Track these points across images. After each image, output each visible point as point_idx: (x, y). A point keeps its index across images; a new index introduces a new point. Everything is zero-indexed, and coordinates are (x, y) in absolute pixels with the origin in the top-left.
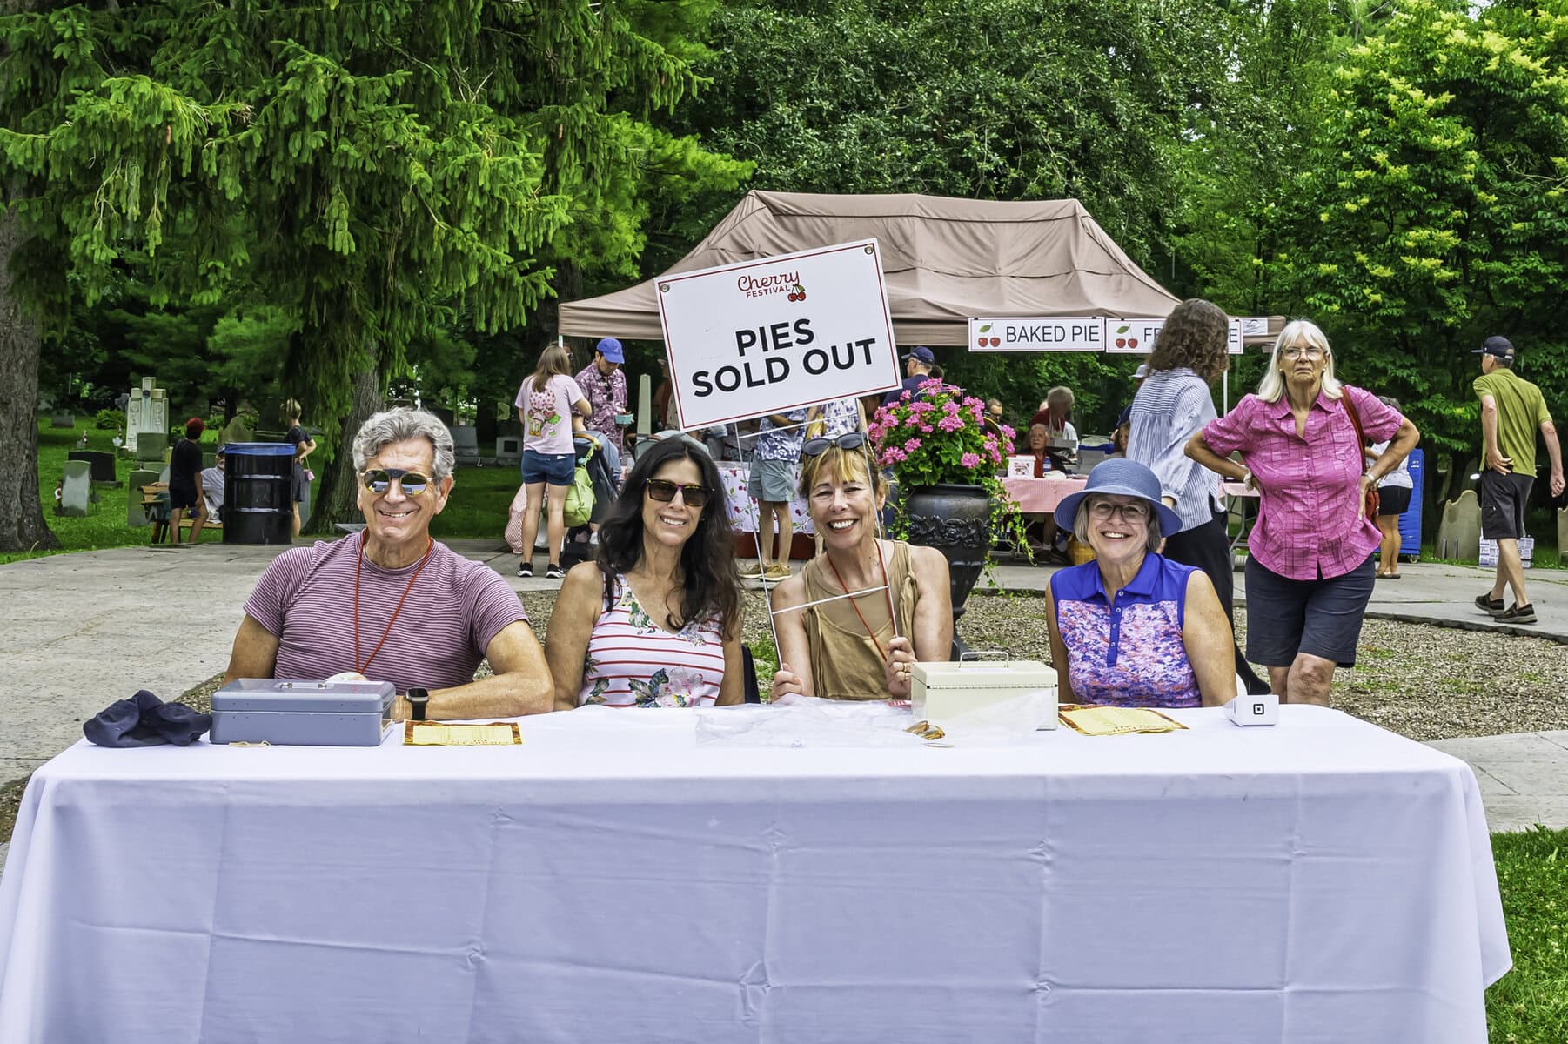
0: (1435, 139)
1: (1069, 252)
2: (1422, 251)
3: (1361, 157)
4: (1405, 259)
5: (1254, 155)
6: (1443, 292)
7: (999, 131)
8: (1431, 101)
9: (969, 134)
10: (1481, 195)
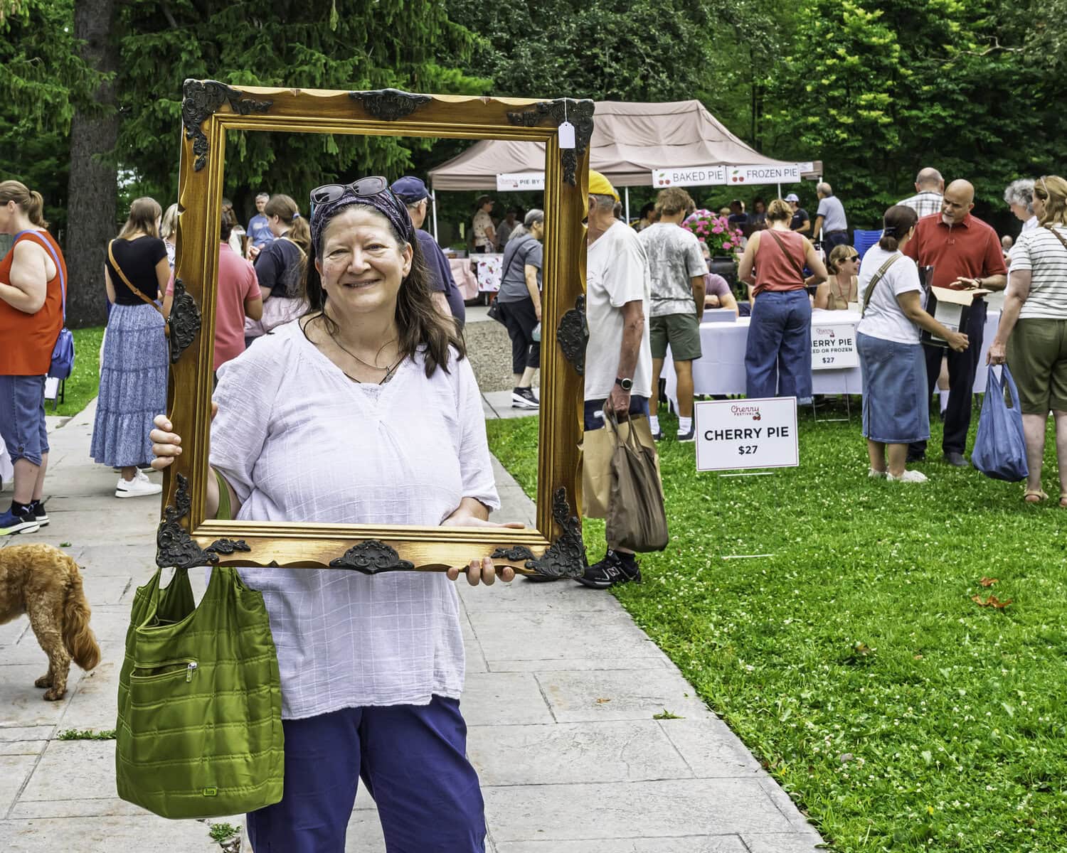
0: (874, 39)
1: (697, 131)
2: (870, 106)
3: (828, 51)
4: (860, 112)
5: (762, 52)
6: (884, 130)
7: (614, 48)
8: (869, 16)
9: (596, 50)
10: (903, 70)
